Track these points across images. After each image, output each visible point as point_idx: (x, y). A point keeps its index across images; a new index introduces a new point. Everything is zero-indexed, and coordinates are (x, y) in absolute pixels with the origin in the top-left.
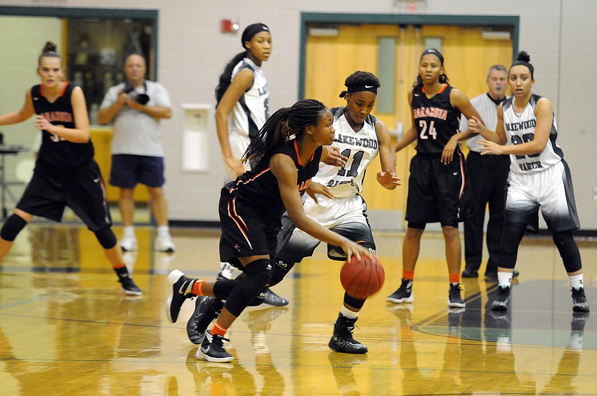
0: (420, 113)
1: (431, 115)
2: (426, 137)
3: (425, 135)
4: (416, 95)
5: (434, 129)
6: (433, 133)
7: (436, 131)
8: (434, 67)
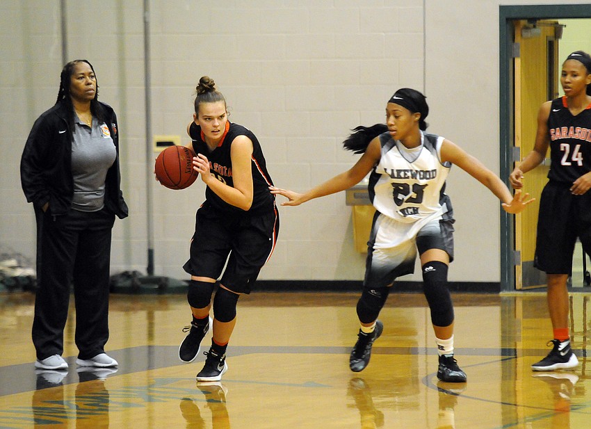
0: (559, 134)
1: (577, 136)
2: (569, 164)
3: (567, 161)
4: (554, 110)
5: (580, 154)
6: (578, 159)
7: (582, 156)
8: (575, 76)
